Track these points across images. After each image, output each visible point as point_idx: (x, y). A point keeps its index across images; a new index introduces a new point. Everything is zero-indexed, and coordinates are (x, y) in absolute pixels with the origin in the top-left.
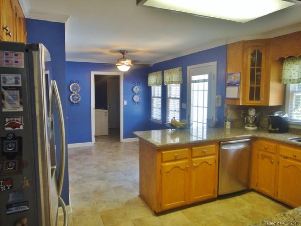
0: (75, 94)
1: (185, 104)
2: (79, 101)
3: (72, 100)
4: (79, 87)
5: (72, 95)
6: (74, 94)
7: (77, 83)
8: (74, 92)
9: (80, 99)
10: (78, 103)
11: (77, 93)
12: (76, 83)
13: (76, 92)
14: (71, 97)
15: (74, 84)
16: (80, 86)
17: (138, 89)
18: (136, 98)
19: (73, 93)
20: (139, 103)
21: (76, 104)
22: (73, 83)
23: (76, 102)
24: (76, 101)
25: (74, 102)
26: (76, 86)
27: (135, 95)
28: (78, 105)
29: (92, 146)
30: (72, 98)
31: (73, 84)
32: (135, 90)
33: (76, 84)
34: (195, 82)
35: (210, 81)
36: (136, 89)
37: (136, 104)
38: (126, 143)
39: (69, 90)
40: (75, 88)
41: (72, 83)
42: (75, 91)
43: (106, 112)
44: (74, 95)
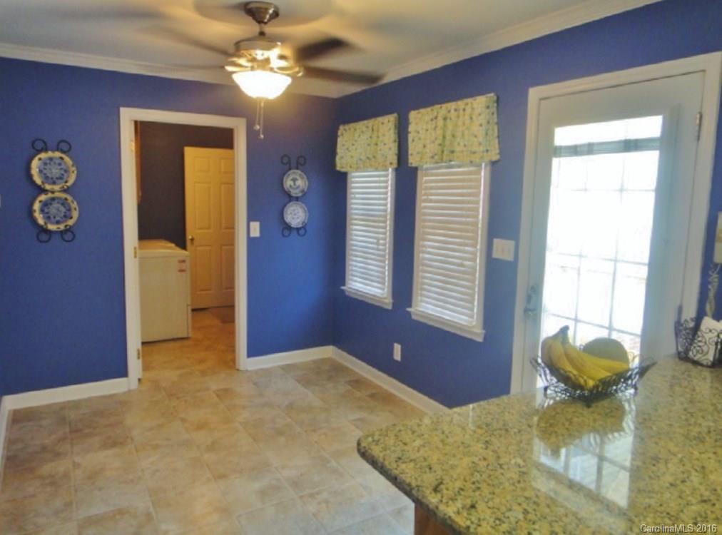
0: (57, 195)
1: (511, 244)
2: (71, 222)
3: (41, 220)
4: (73, 166)
5: (43, 197)
6: (50, 195)
7: (63, 152)
8: (48, 187)
9: (75, 214)
10: (68, 230)
11: (65, 191)
12: (58, 149)
13: (57, 188)
14: (37, 206)
15: (50, 154)
16: (75, 163)
17: (299, 182)
18: (296, 215)
19: (44, 191)
20: (302, 232)
21: (62, 233)
22: (46, 150)
23: (62, 227)
24: (58, 222)
25: (52, 227)
26: (60, 164)
27: (290, 201)
28: (68, 236)
29: (130, 391)
30: (42, 211)
31: (43, 155)
32: (292, 183)
33: (58, 154)
34: (575, 151)
35: (669, 144)
36: (294, 180)
37: (294, 233)
38: (256, 372)
39: (30, 177)
40: (55, 171)
41: (39, 152)
42: (54, 183)
43: (181, 258)
44: (53, 199)
